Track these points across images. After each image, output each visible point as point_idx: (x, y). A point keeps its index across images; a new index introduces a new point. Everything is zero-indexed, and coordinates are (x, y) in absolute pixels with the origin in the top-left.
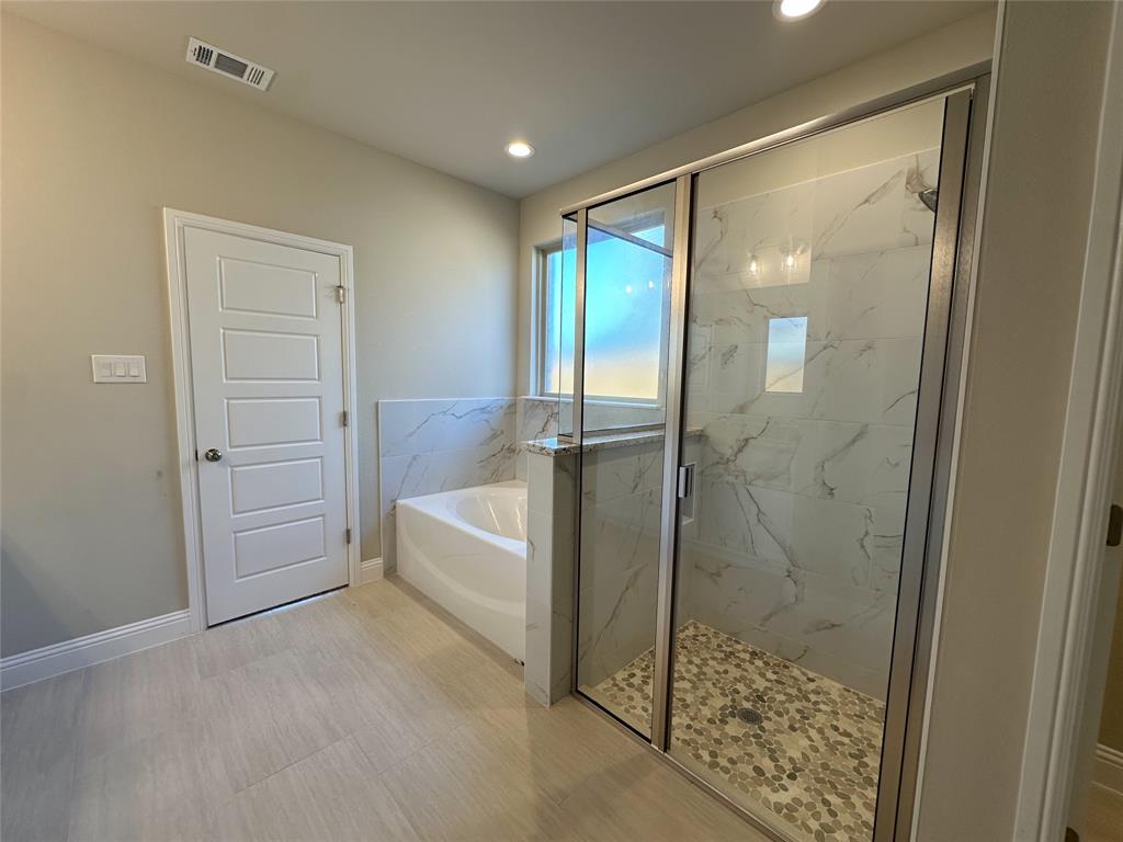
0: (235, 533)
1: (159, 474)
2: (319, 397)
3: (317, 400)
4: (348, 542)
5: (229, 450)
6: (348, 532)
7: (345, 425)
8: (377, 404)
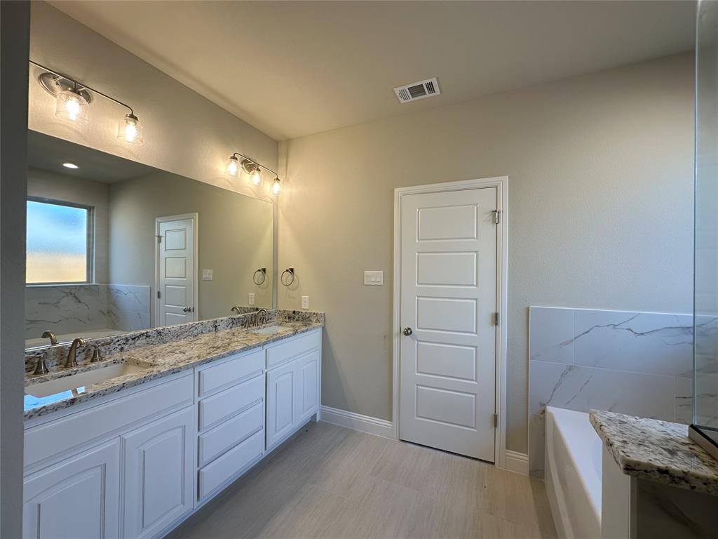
0: (418, 385)
1: (385, 337)
2: (476, 299)
3: (475, 302)
4: (496, 426)
5: (417, 329)
6: (496, 416)
7: (496, 324)
8: (528, 309)
